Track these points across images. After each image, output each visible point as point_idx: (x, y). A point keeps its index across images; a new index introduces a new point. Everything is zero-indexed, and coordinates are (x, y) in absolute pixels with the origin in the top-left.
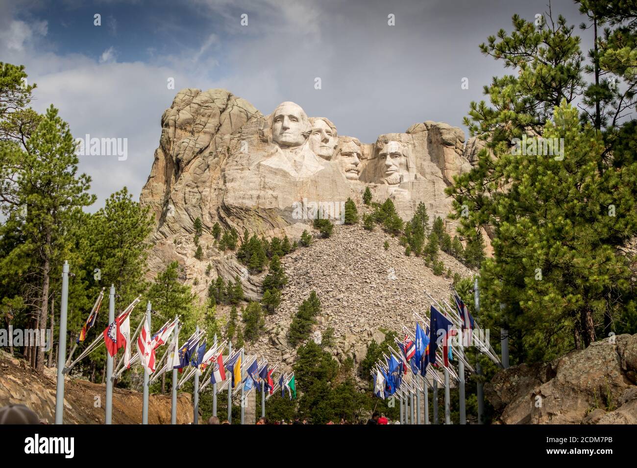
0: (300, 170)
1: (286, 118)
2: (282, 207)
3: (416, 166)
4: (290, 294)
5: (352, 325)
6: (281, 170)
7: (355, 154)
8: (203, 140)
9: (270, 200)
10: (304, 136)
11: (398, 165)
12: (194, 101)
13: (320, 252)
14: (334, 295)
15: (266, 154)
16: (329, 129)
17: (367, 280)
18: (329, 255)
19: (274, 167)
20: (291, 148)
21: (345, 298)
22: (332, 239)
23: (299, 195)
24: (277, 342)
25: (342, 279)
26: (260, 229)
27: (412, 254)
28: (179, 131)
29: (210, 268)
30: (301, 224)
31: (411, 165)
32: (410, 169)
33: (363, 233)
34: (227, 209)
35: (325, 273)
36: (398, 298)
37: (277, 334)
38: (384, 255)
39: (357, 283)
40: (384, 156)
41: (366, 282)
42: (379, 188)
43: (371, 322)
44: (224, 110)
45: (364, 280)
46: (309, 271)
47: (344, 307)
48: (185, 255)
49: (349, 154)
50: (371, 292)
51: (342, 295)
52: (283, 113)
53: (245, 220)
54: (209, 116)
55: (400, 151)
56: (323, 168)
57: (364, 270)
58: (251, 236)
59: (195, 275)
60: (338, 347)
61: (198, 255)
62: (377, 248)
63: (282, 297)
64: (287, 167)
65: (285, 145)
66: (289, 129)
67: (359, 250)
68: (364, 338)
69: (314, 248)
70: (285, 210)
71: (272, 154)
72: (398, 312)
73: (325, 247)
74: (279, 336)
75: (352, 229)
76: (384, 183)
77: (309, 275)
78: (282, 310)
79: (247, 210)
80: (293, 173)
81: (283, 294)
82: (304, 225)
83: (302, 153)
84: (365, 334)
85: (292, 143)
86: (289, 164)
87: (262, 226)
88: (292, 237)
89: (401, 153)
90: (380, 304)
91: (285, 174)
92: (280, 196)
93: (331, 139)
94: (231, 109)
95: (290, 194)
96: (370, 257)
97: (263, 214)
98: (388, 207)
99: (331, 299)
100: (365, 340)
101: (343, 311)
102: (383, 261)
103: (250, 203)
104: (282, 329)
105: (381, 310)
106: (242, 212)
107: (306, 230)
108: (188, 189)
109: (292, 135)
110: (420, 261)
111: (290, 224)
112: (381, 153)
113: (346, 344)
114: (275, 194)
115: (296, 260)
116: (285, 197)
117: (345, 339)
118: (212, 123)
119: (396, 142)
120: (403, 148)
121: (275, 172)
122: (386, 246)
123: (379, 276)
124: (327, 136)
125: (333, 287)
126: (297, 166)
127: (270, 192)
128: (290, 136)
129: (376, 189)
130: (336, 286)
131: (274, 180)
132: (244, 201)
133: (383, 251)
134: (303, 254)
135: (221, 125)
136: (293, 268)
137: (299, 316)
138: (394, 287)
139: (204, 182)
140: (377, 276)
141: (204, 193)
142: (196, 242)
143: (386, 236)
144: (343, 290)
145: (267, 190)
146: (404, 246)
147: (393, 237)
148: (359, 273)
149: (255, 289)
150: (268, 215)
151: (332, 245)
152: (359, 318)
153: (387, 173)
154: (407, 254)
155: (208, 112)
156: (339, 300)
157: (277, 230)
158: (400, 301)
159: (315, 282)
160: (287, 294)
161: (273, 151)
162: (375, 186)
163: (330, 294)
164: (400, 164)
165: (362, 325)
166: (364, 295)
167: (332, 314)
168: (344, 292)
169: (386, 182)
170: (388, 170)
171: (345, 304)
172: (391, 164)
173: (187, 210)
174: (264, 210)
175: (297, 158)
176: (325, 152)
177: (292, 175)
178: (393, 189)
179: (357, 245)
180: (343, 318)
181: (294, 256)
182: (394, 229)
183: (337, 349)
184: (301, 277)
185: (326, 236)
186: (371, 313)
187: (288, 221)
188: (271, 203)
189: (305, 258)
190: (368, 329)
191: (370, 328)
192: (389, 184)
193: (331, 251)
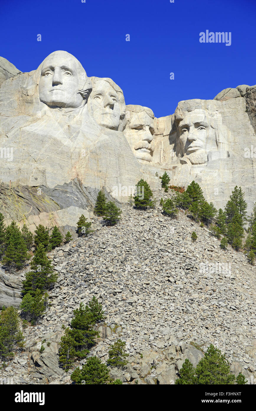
0: (75, 138)
1: (57, 70)
2: (51, 186)
3: (228, 140)
4: (60, 297)
5: (152, 338)
6: (50, 137)
7: (147, 128)
9: (35, 176)
10: (82, 94)
11: (204, 139)
13: (103, 243)
14: (124, 297)
15: (30, 118)
16: (114, 93)
17: (171, 279)
18: (115, 247)
19: (41, 133)
20: (64, 111)
21: (140, 301)
22: (119, 228)
23: (74, 170)
24: (40, 363)
25: (135, 277)
26: (20, 213)
27: (229, 247)
30: (77, 208)
31: (221, 139)
32: (221, 145)
33: (161, 220)
35: (111, 269)
36: (215, 302)
37: (42, 351)
38: (192, 248)
39: (156, 282)
41: (169, 281)
42: (180, 169)
43: (180, 334)
45: (167, 278)
46: (87, 266)
47: (139, 314)
49: (139, 128)
50: (176, 294)
51: (135, 298)
52: (53, 64)
55: (206, 122)
57: (164, 265)
58: (7, 224)
60: (132, 370)
62: (181, 239)
63: (49, 301)
64: (59, 134)
65: (56, 107)
66: (62, 84)
67: (158, 241)
68: (171, 356)
69: (95, 237)
70: (55, 190)
71: (39, 118)
72: (217, 320)
73: (110, 236)
74: (43, 355)
75: (147, 215)
76: (185, 163)
77: (87, 272)
78: (49, 319)
79: (3, 188)
80: (66, 142)
81: (50, 298)
82: (81, 209)
83: (78, 117)
84: (172, 350)
85: (65, 104)
86: (61, 130)
87: (23, 209)
88: (64, 225)
89: (208, 124)
90: (190, 309)
91: (56, 143)
92: (49, 169)
93: (117, 105)
95: (63, 168)
96: (173, 249)
97: (25, 194)
99: (120, 303)
100: (172, 359)
101: (138, 320)
102: (190, 255)
104: (49, 345)
105: (192, 318)
107: (83, 216)
109: (65, 93)
111: (62, 208)
112: (181, 124)
113: (144, 364)
114: (41, 167)
115: (69, 253)
116: (55, 172)
117: (142, 357)
119: (201, 110)
120: (210, 117)
121: (42, 140)
122: (194, 237)
123: (187, 274)
124: (111, 100)
125: (122, 287)
126: (71, 132)
127: (35, 165)
128: (63, 95)
129: (176, 171)
130: (127, 286)
131: (40, 150)
133: (190, 243)
134: (80, 246)
136: (65, 264)
137: (74, 325)
138: (209, 288)
140: (183, 273)
143: (193, 225)
144: (137, 291)
145: (31, 163)
146: (218, 237)
147: (202, 226)
148: (157, 269)
149: (10, 291)
151: (120, 234)
152: (161, 329)
153: (190, 149)
154: (223, 247)
156: (131, 304)
157: (43, 215)
158: (219, 306)
159: (97, 280)
160: (57, 297)
161: (39, 114)
162: (174, 168)
163: (119, 296)
164: (208, 138)
165: (166, 338)
166: (166, 297)
167: (122, 323)
168: (138, 294)
169: (188, 162)
170: (191, 145)
171: (140, 309)
172: (195, 137)
174: (26, 188)
175: (72, 123)
176: (108, 121)
177: (66, 143)
178: (197, 170)
179: (154, 234)
180: (138, 329)
181: (67, 248)
183: (131, 372)
184: (77, 275)
185: (111, 222)
186: (178, 321)
187: (59, 203)
188: (36, 179)
189: (83, 251)
190: (176, 342)
191: (179, 341)
192: (193, 164)
193: (118, 243)
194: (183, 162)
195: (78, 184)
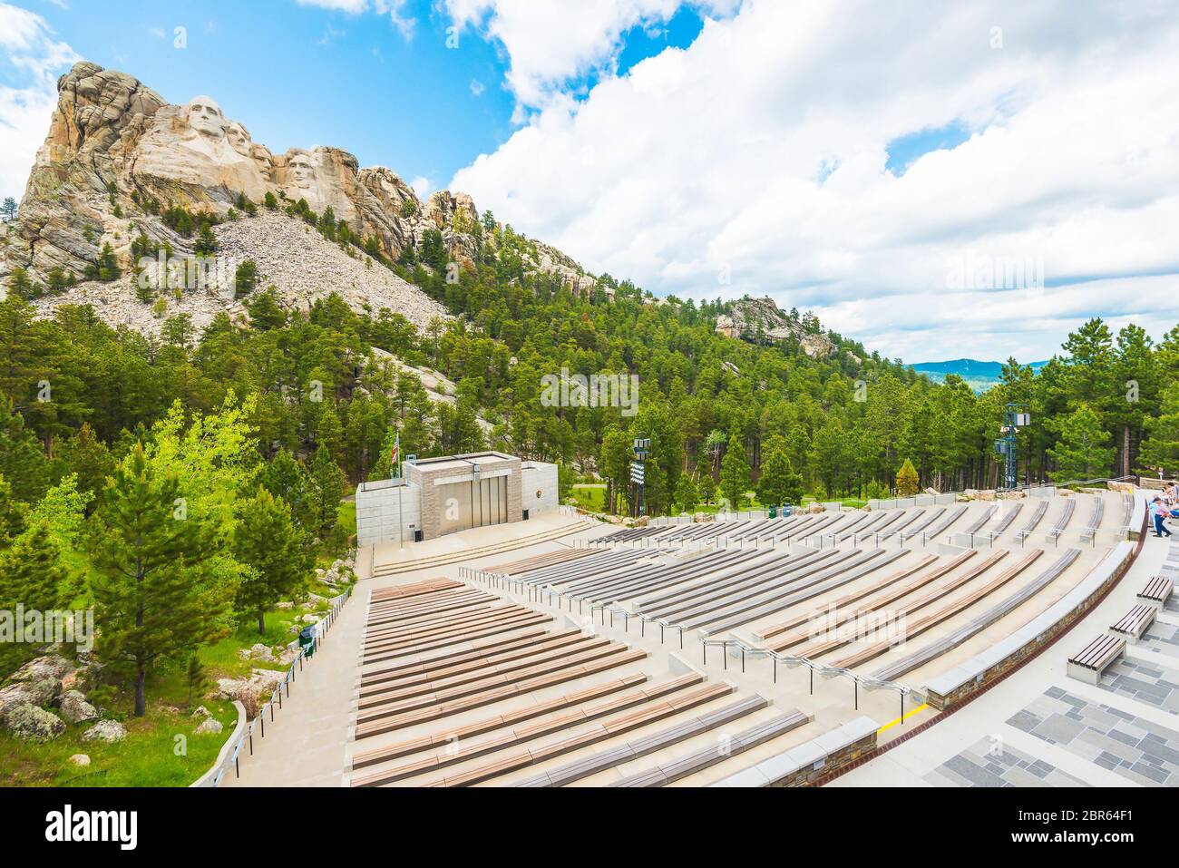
0: (221, 157)
1: (204, 109)
2: (205, 186)
3: (321, 177)
6: (203, 154)
8: (111, 113)
9: (193, 177)
10: (222, 130)
11: (306, 174)
12: (97, 74)
13: (248, 227)
14: (269, 261)
15: (184, 137)
17: (297, 253)
18: (256, 230)
19: (194, 150)
20: (211, 137)
21: (279, 264)
22: (258, 219)
23: (221, 178)
25: (273, 249)
26: (184, 200)
27: (328, 239)
28: (80, 98)
29: (131, 227)
30: (226, 203)
31: (317, 175)
32: (317, 180)
33: (285, 218)
34: (147, 177)
35: (256, 243)
36: (326, 268)
38: (307, 237)
39: (287, 254)
40: (294, 165)
42: (292, 189)
44: (134, 92)
45: (294, 253)
46: (239, 240)
47: (280, 271)
48: (101, 210)
49: (262, 159)
51: (276, 262)
52: (200, 104)
53: (167, 190)
54: (117, 93)
55: (308, 163)
56: (242, 160)
58: (175, 206)
59: (115, 231)
61: (118, 214)
62: (299, 231)
64: (208, 153)
65: (205, 133)
66: (208, 119)
67: (284, 230)
69: (242, 223)
70: (208, 188)
71: (191, 139)
73: (252, 224)
75: (275, 214)
77: (240, 243)
79: (168, 182)
80: (214, 159)
81: (216, 256)
82: (229, 204)
83: (221, 144)
84: (305, 292)
85: (212, 133)
86: (210, 151)
87: (185, 198)
88: (218, 212)
89: (309, 165)
91: (207, 158)
92: (203, 174)
94: (139, 94)
95: (213, 175)
96: (295, 236)
97: (186, 188)
98: (303, 204)
99: (266, 264)
101: (280, 274)
102: (306, 241)
103: (172, 176)
106: (161, 183)
107: (230, 209)
108: (96, 154)
109: (211, 126)
110: (335, 245)
111: (215, 201)
112: (291, 161)
114: (197, 172)
115: (225, 230)
116: (208, 177)
118: (120, 101)
119: (304, 156)
120: (310, 161)
121: (196, 154)
122: (307, 230)
123: (306, 251)
124: (243, 137)
125: (266, 255)
126: (217, 153)
127: (193, 170)
128: (209, 126)
129: (289, 190)
130: (268, 254)
131: (195, 160)
132: (165, 173)
133: (305, 234)
134: (231, 227)
135: (131, 105)
136: (222, 236)
139: (116, 150)
140: (304, 251)
141: (116, 160)
142: (113, 202)
143: (305, 224)
144: (276, 258)
145: (189, 168)
146: (321, 233)
147: (311, 226)
148: (287, 246)
149: (185, 249)
150: (192, 189)
151: (259, 223)
152: (296, 280)
154: (325, 239)
155: (116, 89)
156: (274, 265)
157: (201, 203)
159: (248, 249)
160: (221, 256)
161: (192, 136)
162: (288, 188)
163: (265, 260)
167: (270, 275)
168: (277, 260)
169: (296, 186)
170: (299, 176)
171: (280, 268)
172: (301, 171)
173: (98, 174)
174: (187, 184)
175: (217, 147)
176: (241, 150)
178: (304, 192)
179: (281, 226)
180: (281, 279)
181: (222, 227)
182: (310, 219)
184: (233, 244)
185: (251, 215)
187: (212, 197)
188: (194, 179)
189: (234, 230)
192: (299, 187)
193: (258, 228)
194: (293, 186)
195: (225, 187)
